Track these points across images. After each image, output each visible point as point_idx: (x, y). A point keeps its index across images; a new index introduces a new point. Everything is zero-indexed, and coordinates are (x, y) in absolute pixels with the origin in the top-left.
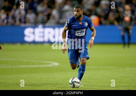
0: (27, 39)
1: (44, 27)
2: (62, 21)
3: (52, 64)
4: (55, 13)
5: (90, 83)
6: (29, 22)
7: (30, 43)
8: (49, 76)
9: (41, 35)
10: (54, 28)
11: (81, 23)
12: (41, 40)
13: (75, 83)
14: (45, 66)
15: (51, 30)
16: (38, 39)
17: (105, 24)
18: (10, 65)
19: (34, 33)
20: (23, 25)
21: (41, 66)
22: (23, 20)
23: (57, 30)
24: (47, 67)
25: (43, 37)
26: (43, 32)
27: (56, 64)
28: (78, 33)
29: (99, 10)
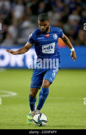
2: (21, 41)
3: (8, 94)
4: (12, 30)
5: (55, 117)
11: (48, 35)
13: (43, 122)
27: (14, 94)
28: (45, 49)
29: (66, 27)
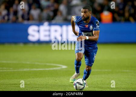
0: (31, 38)
1: (50, 25)
3: (59, 67)
6: (33, 19)
7: (34, 43)
8: (56, 80)
9: (47, 33)
10: (61, 25)
12: (47, 39)
14: (51, 69)
15: (57, 28)
16: (43, 38)
17: (120, 21)
18: (11, 68)
19: (39, 31)
20: (26, 22)
21: (46, 69)
22: (26, 17)
23: (64, 27)
24: (54, 70)
25: (49, 36)
26: (49, 31)
